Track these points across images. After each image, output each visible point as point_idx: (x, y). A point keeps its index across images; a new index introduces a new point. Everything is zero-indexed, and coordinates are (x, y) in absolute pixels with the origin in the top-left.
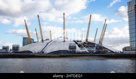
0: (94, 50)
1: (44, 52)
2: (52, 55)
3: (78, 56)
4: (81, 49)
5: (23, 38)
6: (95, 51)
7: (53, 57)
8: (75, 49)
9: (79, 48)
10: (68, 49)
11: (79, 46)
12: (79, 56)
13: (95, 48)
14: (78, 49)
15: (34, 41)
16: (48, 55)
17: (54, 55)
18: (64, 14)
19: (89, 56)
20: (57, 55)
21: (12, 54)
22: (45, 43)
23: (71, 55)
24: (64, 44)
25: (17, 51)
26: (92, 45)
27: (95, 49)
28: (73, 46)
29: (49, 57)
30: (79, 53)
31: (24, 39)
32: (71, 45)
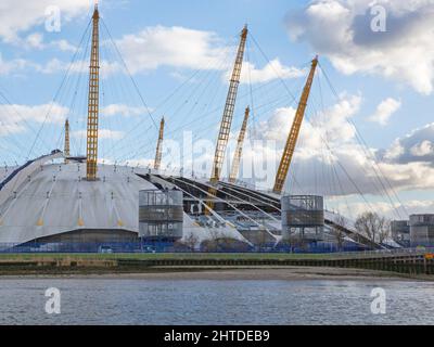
0: (272, 230)
26: (252, 204)
27: (279, 224)
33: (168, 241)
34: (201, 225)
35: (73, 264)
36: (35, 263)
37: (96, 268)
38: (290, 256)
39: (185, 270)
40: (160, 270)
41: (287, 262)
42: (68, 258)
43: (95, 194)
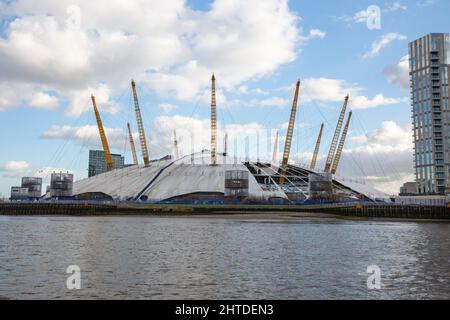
0: (306, 192)
1: (146, 197)
2: (171, 207)
3: (249, 210)
4: (264, 189)
5: (91, 151)
6: (308, 197)
7: (172, 213)
8: (244, 190)
9: (259, 186)
10: (222, 189)
11: (260, 179)
12: (253, 210)
13: (309, 184)
14: (255, 189)
15: (126, 163)
16: (155, 207)
17: (175, 207)
18: (213, 79)
19: (284, 210)
20: (183, 207)
21: (50, 201)
22: (153, 170)
23: (227, 206)
24: (212, 173)
25: (66, 193)
26: (300, 177)
27: (308, 189)
28: (238, 180)
29: (160, 213)
30: (254, 201)
31: (93, 154)
32: (234, 177)
33: (240, 198)
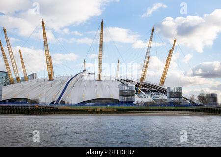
8: (132, 97)
34: (140, 97)
35: (101, 110)
36: (87, 110)
37: (109, 112)
38: (176, 108)
39: (141, 113)
40: (132, 113)
41: (175, 110)
42: (99, 108)
43: (102, 86)
